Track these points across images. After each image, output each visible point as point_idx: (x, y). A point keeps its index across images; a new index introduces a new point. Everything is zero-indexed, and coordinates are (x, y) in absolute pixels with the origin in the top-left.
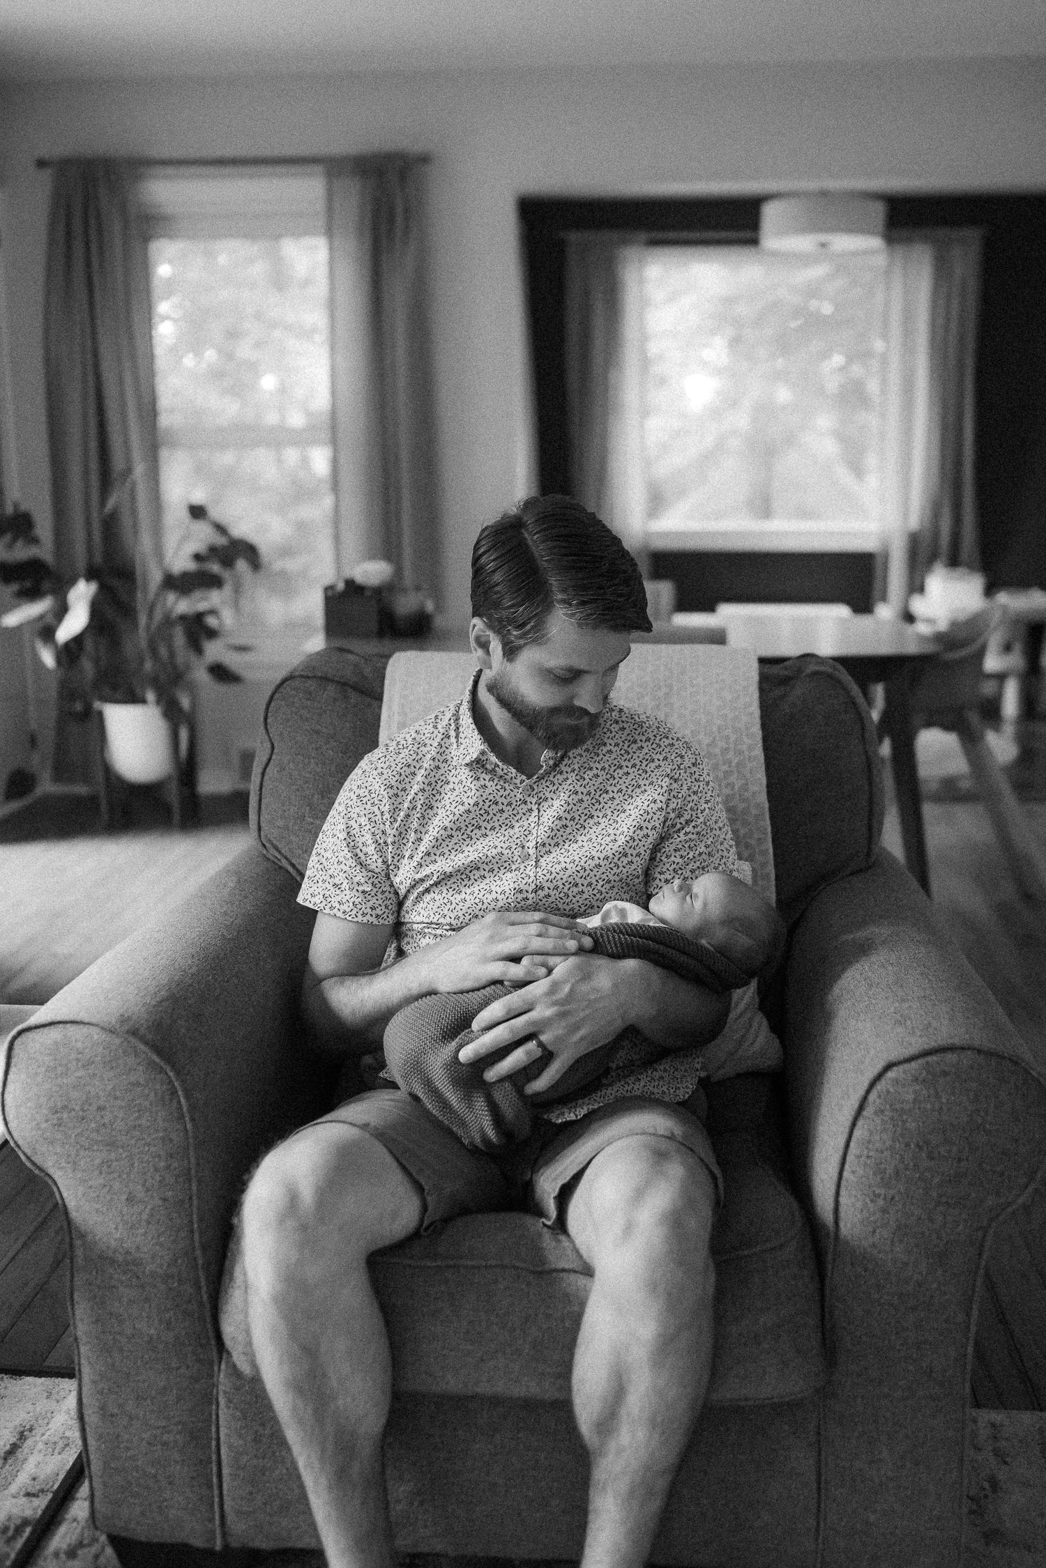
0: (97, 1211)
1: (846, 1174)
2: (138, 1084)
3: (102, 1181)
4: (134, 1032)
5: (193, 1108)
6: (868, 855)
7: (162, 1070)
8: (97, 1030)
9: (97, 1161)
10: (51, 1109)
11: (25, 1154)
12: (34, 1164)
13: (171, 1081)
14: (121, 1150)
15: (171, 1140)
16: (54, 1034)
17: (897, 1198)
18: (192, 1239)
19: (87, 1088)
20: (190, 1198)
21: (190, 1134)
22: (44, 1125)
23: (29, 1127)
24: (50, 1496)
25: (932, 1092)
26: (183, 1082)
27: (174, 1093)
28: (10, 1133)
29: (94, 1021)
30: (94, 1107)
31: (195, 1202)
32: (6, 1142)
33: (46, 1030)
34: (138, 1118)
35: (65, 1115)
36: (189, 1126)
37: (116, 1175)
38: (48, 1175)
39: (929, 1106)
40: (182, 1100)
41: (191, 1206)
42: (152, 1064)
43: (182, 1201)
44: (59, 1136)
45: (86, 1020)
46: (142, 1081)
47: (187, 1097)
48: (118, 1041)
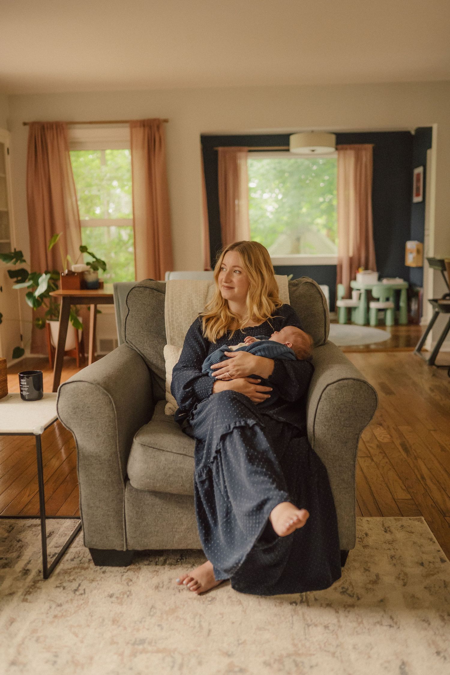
0: (87, 440)
1: (316, 420)
2: (100, 399)
3: (89, 430)
4: (99, 384)
5: (116, 407)
6: (325, 340)
7: (107, 395)
8: (87, 383)
9: (87, 424)
10: (73, 408)
11: (64, 424)
12: (67, 426)
13: (110, 399)
14: (95, 420)
15: (110, 417)
16: (73, 385)
17: (332, 425)
18: (116, 448)
19: (84, 401)
20: (116, 436)
21: (116, 415)
22: (71, 413)
23: (66, 414)
24: (62, 547)
25: (340, 392)
26: (114, 399)
27: (111, 402)
28: (59, 416)
29: (86, 380)
30: (86, 407)
31: (117, 437)
32: (57, 419)
33: (71, 384)
34: (100, 410)
35: (77, 410)
36: (116, 412)
37: (93, 428)
38: (71, 430)
39: (340, 396)
40: (114, 404)
41: (116, 437)
42: (104, 393)
43: (113, 436)
44: (75, 417)
45: (83, 380)
46: (101, 398)
47: (115, 404)
48: (93, 386)
